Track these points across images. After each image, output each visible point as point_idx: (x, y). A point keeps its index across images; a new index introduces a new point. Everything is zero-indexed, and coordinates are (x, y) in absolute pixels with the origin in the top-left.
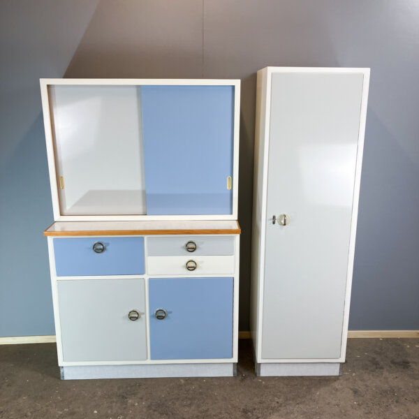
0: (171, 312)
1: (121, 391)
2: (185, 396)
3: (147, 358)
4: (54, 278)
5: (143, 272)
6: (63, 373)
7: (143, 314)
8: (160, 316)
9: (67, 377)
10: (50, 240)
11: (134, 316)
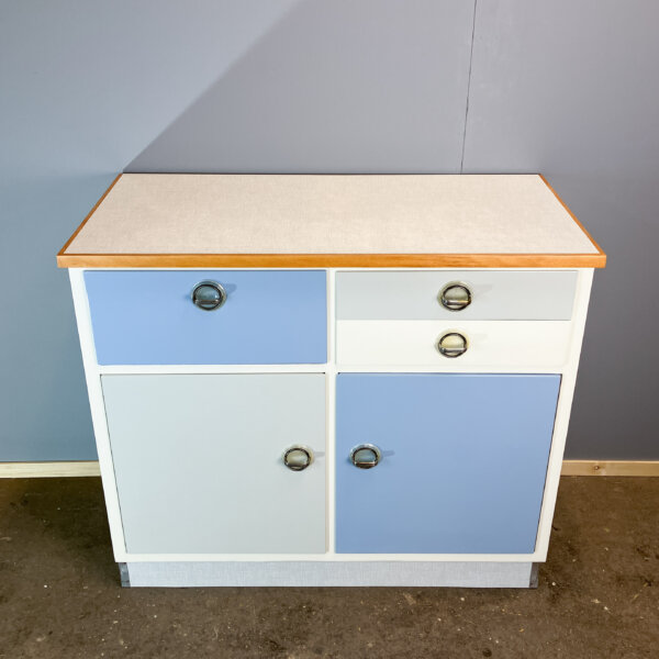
0: (391, 453)
1: (267, 625)
2: (424, 645)
3: (327, 550)
4: (92, 369)
5: (323, 359)
6: (127, 574)
7: (322, 454)
8: (363, 460)
9: (135, 582)
10: (76, 276)
11: (297, 461)
